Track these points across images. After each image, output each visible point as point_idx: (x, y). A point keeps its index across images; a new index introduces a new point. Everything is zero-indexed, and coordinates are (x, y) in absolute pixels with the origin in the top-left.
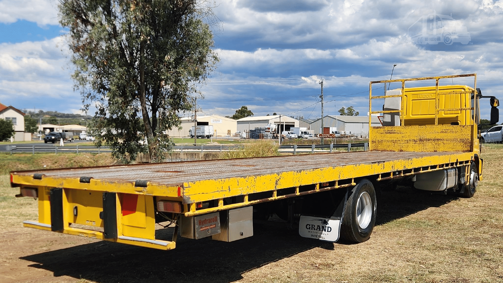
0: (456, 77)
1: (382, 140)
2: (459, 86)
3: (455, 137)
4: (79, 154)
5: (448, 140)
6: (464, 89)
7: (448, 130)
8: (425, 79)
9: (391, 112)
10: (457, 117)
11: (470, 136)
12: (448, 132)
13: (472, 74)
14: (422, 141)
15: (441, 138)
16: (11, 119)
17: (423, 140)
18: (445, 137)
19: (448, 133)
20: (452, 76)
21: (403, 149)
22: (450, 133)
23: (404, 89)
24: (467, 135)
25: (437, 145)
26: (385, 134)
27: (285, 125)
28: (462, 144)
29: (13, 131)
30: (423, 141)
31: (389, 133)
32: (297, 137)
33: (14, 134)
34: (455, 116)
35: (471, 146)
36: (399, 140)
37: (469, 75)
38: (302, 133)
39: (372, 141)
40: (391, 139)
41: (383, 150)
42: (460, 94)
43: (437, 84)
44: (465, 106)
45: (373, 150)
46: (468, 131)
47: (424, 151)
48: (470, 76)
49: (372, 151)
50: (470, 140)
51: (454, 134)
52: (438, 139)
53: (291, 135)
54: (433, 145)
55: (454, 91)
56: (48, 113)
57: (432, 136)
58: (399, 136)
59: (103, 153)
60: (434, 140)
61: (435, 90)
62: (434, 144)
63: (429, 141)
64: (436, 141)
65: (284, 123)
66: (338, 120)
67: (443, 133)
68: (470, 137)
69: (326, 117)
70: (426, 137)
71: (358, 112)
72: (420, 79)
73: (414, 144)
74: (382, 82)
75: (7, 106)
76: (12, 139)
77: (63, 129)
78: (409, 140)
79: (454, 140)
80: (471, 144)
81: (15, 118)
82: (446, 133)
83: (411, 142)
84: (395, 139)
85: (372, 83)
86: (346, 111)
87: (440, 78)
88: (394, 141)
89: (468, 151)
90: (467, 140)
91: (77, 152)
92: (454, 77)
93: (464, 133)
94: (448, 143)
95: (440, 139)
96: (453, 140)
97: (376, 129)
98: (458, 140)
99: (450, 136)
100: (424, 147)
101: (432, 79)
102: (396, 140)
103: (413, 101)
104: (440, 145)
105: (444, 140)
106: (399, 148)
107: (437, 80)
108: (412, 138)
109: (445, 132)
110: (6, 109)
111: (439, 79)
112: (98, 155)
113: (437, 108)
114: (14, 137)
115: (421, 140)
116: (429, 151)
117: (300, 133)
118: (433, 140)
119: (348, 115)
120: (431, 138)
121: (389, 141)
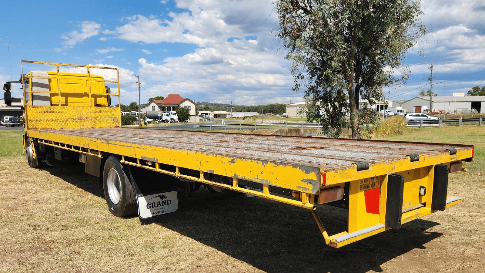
1: (41, 119)
3: (107, 116)
4: (241, 130)
5: (102, 118)
6: (102, 78)
12: (102, 112)
16: (187, 107)
17: (81, 118)
18: (99, 116)
21: (63, 127)
24: (116, 115)
25: (93, 122)
27: (381, 106)
28: (113, 121)
29: (190, 115)
31: (48, 112)
32: (394, 115)
33: (190, 117)
36: (59, 119)
37: (113, 68)
38: (398, 111)
39: (30, 120)
40: (50, 118)
43: (89, 72)
45: (31, 129)
47: (82, 128)
50: (118, 118)
53: (389, 113)
54: (90, 122)
56: (202, 104)
57: (89, 115)
58: (59, 116)
59: (259, 130)
60: (91, 118)
63: (86, 119)
64: (92, 120)
65: (380, 104)
66: (427, 100)
67: (97, 113)
68: (118, 116)
69: (416, 98)
70: (83, 116)
71: (436, 94)
73: (73, 122)
75: (185, 98)
76: (188, 120)
77: (214, 114)
78: (69, 119)
79: (107, 118)
81: (190, 107)
83: (71, 120)
85: (23, 62)
86: (426, 94)
88: (53, 120)
89: (117, 127)
90: (116, 119)
91: (240, 129)
93: (114, 113)
94: (102, 121)
95: (95, 118)
96: (105, 118)
97: (33, 108)
98: (109, 118)
99: (103, 115)
100: (83, 124)
102: (55, 119)
104: (96, 122)
105: (99, 118)
106: (59, 126)
107: (88, 69)
108: (71, 117)
109: (99, 112)
110: (184, 100)
111: (90, 68)
112: (254, 131)
114: (190, 119)
115: (79, 119)
116: (87, 128)
117: (396, 111)
118: (89, 118)
119: (428, 96)
121: (48, 120)
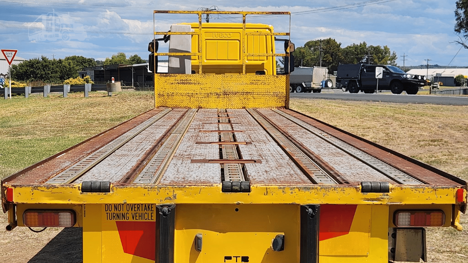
0: (267, 14)
1: (173, 93)
2: (264, 26)
3: (268, 90)
5: (259, 93)
6: (270, 30)
7: (259, 81)
8: (229, 14)
9: (185, 55)
10: (263, 64)
11: (285, 88)
12: (259, 83)
13: (286, 12)
14: (226, 95)
15: (251, 91)
17: (228, 93)
18: (256, 90)
19: (259, 85)
20: (263, 12)
21: (202, 105)
22: (261, 85)
23: (202, 23)
24: (281, 88)
25: (246, 100)
26: (177, 85)
28: (276, 98)
30: (229, 95)
31: (183, 83)
34: (260, 63)
35: (286, 101)
36: (196, 94)
37: (283, 12)
39: (159, 95)
40: (185, 92)
41: (174, 107)
42: (266, 36)
43: (245, 21)
44: (272, 50)
45: (160, 106)
46: (282, 83)
47: (229, 108)
48: (284, 14)
49: (158, 107)
50: (285, 93)
51: (266, 87)
52: (247, 93)
54: (241, 100)
55: (257, 31)
57: (239, 89)
58: (196, 88)
60: (243, 93)
61: (242, 28)
62: (242, 98)
63: (235, 94)
64: (244, 95)
67: (253, 85)
68: (285, 90)
70: (231, 90)
72: (222, 13)
73: (216, 99)
74: (170, 12)
78: (210, 93)
79: (267, 93)
80: (286, 99)
82: (257, 85)
83: (213, 96)
84: (191, 92)
85: (156, 13)
87: (248, 13)
88: (189, 95)
89: (282, 107)
90: (281, 94)
92: (265, 13)
93: (278, 85)
94: (259, 97)
95: (249, 93)
96: (265, 93)
97: (164, 78)
98: (271, 93)
99: (261, 88)
100: (230, 103)
101: (238, 14)
102: (192, 94)
103: (207, 41)
104: (250, 100)
105: (255, 93)
106: (197, 104)
107: (244, 16)
108: (213, 91)
109: (255, 83)
111: (246, 15)
113: (245, 52)
115: (225, 93)
116: (235, 108)
118: (240, 93)
120: (238, 91)
121: (183, 94)
